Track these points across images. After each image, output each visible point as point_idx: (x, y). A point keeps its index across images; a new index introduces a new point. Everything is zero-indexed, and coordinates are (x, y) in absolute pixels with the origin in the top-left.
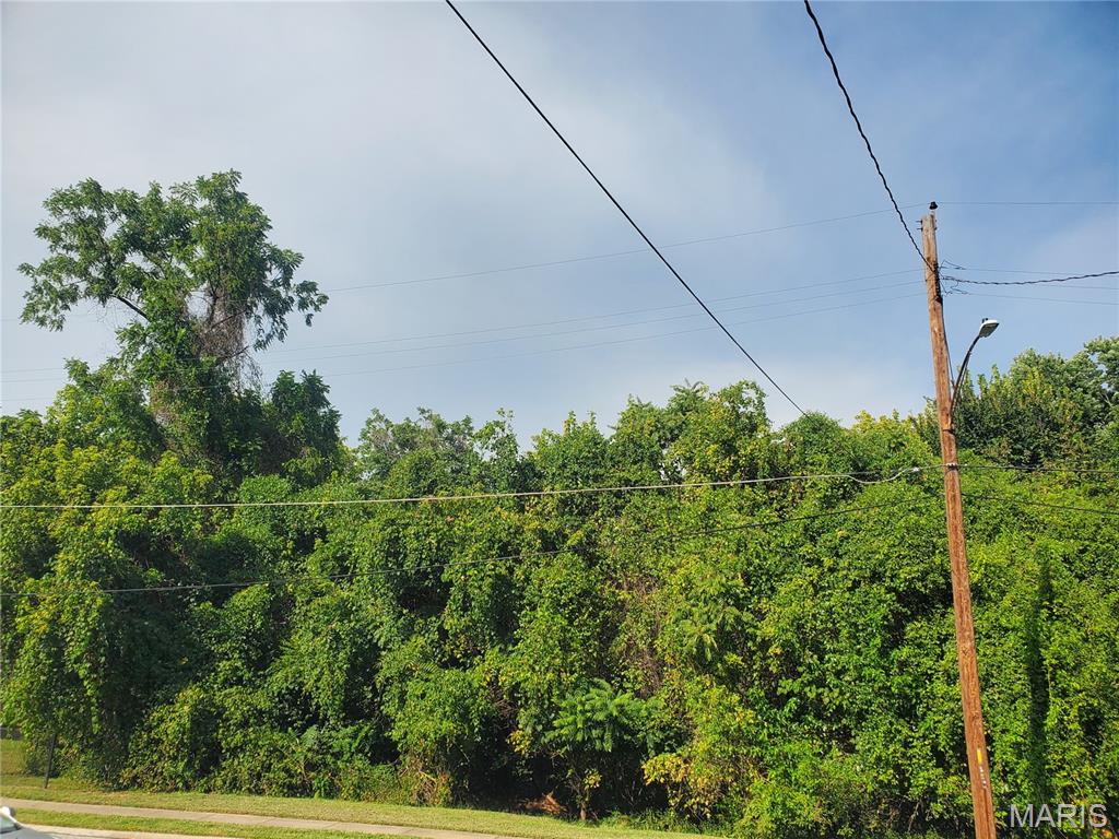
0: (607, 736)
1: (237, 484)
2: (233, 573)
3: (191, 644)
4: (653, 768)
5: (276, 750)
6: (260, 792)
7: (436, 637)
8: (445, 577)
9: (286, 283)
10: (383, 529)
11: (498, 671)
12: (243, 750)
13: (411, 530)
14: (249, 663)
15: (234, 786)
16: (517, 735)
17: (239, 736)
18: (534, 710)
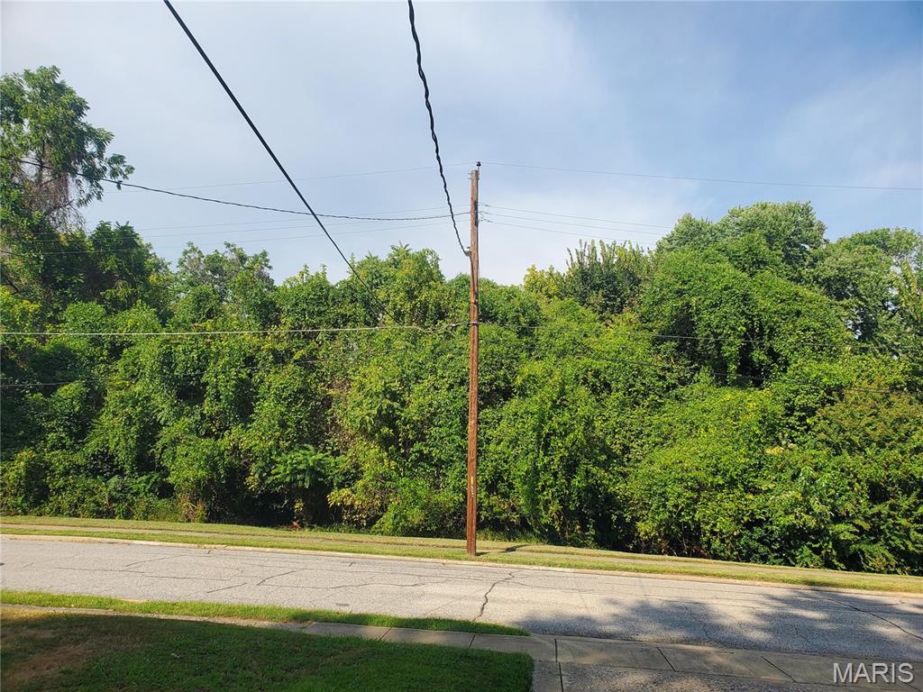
0: (307, 479)
1: (65, 307)
2: (59, 373)
3: (26, 422)
4: (335, 497)
5: (88, 489)
6: (78, 516)
7: (199, 418)
8: (203, 380)
9: (100, 156)
10: (160, 346)
11: (239, 439)
12: (64, 490)
13: (180, 348)
14: (71, 434)
15: (58, 512)
16: (250, 479)
17: (61, 481)
18: (261, 464)
